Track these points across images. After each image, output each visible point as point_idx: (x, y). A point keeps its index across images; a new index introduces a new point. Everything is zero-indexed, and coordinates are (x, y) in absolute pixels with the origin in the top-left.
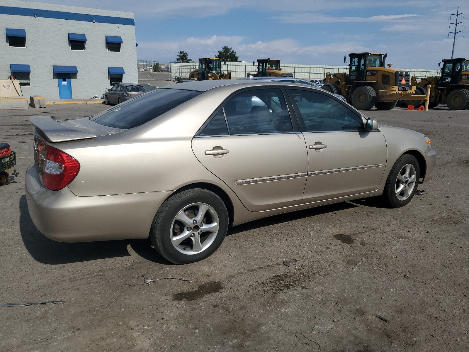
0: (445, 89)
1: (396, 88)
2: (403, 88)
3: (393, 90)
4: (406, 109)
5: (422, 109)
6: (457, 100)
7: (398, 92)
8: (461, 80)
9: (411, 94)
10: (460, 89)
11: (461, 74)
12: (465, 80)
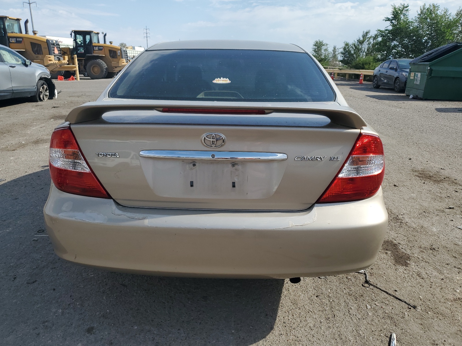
0: (83, 59)
1: (52, 57)
2: (58, 58)
3: (50, 60)
4: (57, 80)
5: (73, 79)
6: (96, 69)
7: (55, 63)
8: (94, 51)
9: (65, 64)
10: (96, 60)
11: (93, 46)
12: (97, 51)
